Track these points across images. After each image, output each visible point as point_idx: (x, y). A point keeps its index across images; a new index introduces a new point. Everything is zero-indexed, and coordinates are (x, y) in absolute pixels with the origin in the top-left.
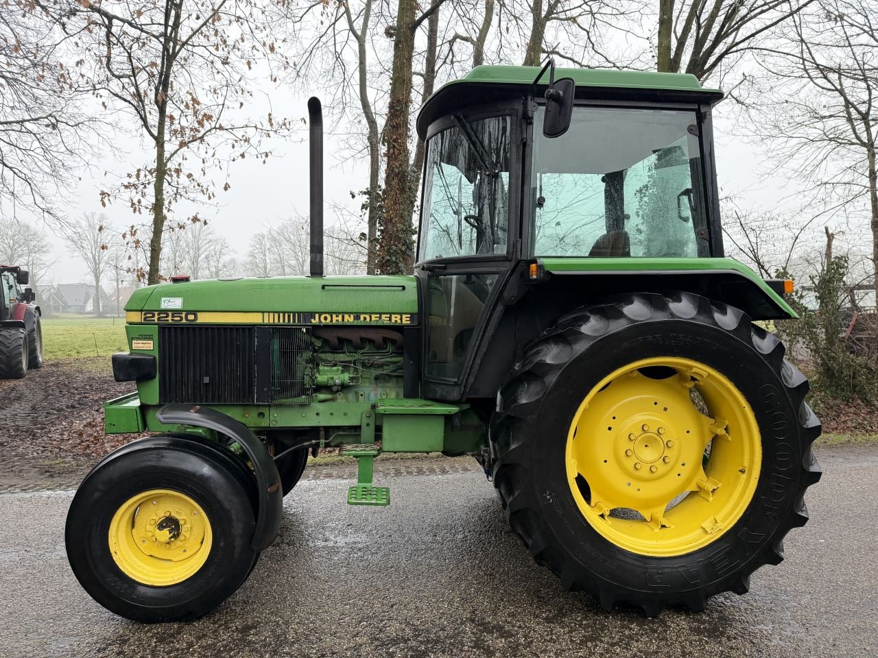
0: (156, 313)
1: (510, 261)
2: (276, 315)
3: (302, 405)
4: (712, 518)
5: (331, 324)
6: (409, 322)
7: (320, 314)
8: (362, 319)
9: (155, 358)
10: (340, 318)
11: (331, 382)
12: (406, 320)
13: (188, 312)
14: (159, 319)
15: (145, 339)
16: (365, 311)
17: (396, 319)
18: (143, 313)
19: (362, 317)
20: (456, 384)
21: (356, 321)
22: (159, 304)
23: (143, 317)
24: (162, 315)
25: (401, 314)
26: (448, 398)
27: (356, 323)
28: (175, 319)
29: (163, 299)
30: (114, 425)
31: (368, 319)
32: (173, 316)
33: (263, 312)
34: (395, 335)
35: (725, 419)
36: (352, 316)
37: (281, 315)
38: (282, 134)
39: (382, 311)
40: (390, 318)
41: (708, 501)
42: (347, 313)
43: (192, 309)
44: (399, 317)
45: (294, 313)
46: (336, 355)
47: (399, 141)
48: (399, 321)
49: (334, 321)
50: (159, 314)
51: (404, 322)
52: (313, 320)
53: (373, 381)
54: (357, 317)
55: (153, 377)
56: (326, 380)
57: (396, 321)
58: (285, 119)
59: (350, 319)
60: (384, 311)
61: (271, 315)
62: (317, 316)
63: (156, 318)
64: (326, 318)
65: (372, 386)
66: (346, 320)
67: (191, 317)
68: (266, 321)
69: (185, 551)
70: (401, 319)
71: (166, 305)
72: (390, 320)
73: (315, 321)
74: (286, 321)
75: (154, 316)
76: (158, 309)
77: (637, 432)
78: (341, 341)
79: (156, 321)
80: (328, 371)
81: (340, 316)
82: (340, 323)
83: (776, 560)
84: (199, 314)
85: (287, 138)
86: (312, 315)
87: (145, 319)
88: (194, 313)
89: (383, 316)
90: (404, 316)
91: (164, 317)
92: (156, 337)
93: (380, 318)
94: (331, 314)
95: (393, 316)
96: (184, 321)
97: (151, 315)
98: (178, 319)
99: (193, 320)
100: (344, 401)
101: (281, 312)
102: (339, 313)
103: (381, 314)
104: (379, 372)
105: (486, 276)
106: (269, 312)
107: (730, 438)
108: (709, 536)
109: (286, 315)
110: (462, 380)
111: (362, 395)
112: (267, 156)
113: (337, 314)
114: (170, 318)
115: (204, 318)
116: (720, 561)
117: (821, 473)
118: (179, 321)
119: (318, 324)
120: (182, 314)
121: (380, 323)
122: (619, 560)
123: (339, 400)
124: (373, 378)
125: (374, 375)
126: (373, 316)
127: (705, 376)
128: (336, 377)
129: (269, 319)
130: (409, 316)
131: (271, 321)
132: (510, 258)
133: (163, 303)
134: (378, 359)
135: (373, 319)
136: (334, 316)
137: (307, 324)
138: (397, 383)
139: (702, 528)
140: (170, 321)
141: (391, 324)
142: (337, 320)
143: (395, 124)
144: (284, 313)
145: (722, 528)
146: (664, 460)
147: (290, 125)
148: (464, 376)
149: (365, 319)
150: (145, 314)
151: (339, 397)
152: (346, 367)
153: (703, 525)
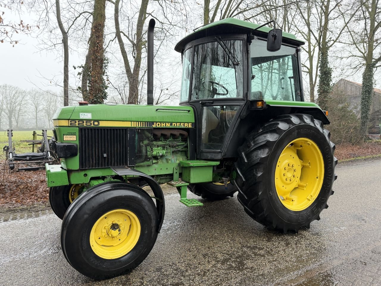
0: (77, 121)
1: (244, 100)
2: (137, 123)
3: (149, 166)
4: (310, 195)
5: (160, 127)
6: (191, 127)
7: (156, 122)
8: (173, 125)
9: (77, 145)
10: (164, 125)
11: (158, 155)
12: (190, 126)
13: (95, 121)
14: (79, 124)
15: (71, 135)
16: (174, 122)
17: (186, 125)
18: (70, 121)
19: (173, 124)
20: (220, 152)
21: (171, 126)
22: (79, 116)
23: (70, 123)
24: (80, 122)
25: (188, 123)
26: (215, 159)
27: (171, 127)
28: (88, 124)
29: (81, 114)
30: (54, 182)
31: (176, 125)
32: (86, 123)
33: (131, 121)
34: (185, 133)
35: (309, 160)
36: (169, 124)
37: (140, 123)
38: (26, 32)
39: (181, 122)
40: (184, 125)
41: (304, 190)
42: (167, 122)
43: (97, 119)
44: (187, 124)
45: (145, 122)
46: (157, 142)
47: (100, 43)
48: (187, 126)
49: (162, 126)
50: (78, 122)
51: (189, 127)
52: (153, 125)
53: (171, 154)
54: (171, 124)
55: (76, 155)
56: (156, 154)
57: (186, 126)
58: (28, 25)
59: (168, 125)
60: (182, 122)
61: (135, 122)
62: (155, 123)
63: (77, 124)
64: (159, 125)
65: (171, 156)
66: (167, 126)
67: (96, 123)
68: (133, 126)
69: (120, 240)
70: (188, 125)
71: (83, 117)
72: (184, 126)
73: (154, 126)
74: (142, 126)
75: (76, 122)
76: (79, 119)
77: (287, 166)
78: (163, 135)
79: (77, 125)
80: (156, 149)
81: (165, 124)
82: (165, 127)
83: (327, 207)
84: (100, 122)
85: (28, 35)
86: (153, 123)
87: (71, 124)
88: (98, 121)
89: (182, 124)
90: (189, 124)
91: (81, 123)
92: (77, 134)
93: (180, 125)
94: (161, 122)
95: (185, 124)
96: (92, 125)
97: (74, 122)
98: (90, 124)
99: (97, 125)
100: (161, 163)
101: (140, 121)
102: (164, 122)
103: (180, 123)
104: (174, 149)
105: (234, 106)
106: (134, 121)
107: (310, 167)
108: (311, 202)
109: (142, 123)
110: (223, 151)
111: (170, 160)
112: (16, 43)
113: (163, 122)
114: (85, 124)
115: (103, 124)
116: (315, 210)
117: (337, 176)
118: (90, 125)
119: (155, 127)
120: (91, 121)
121: (180, 127)
122: (289, 214)
123: (159, 163)
124: (171, 152)
125: (172, 151)
126: (178, 124)
127: (311, 145)
128: (160, 152)
129: (134, 125)
130: (191, 124)
131: (135, 126)
132: (244, 99)
133: (81, 116)
134: (175, 143)
135: (178, 125)
136: (162, 123)
137: (151, 127)
138: (181, 154)
139: (307, 199)
140: (85, 125)
141: (184, 127)
142: (163, 125)
143: (97, 35)
144: (141, 122)
145: (314, 198)
146: (294, 176)
147: (30, 28)
148: (224, 148)
149: (175, 125)
150: (71, 122)
151: (159, 161)
152: (164, 147)
153: (308, 198)
